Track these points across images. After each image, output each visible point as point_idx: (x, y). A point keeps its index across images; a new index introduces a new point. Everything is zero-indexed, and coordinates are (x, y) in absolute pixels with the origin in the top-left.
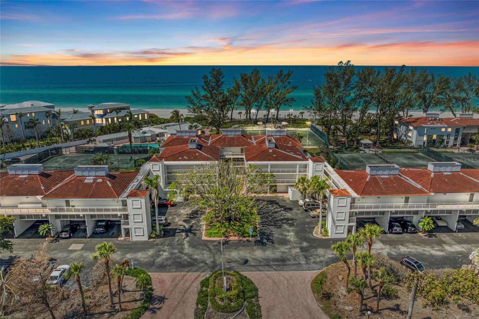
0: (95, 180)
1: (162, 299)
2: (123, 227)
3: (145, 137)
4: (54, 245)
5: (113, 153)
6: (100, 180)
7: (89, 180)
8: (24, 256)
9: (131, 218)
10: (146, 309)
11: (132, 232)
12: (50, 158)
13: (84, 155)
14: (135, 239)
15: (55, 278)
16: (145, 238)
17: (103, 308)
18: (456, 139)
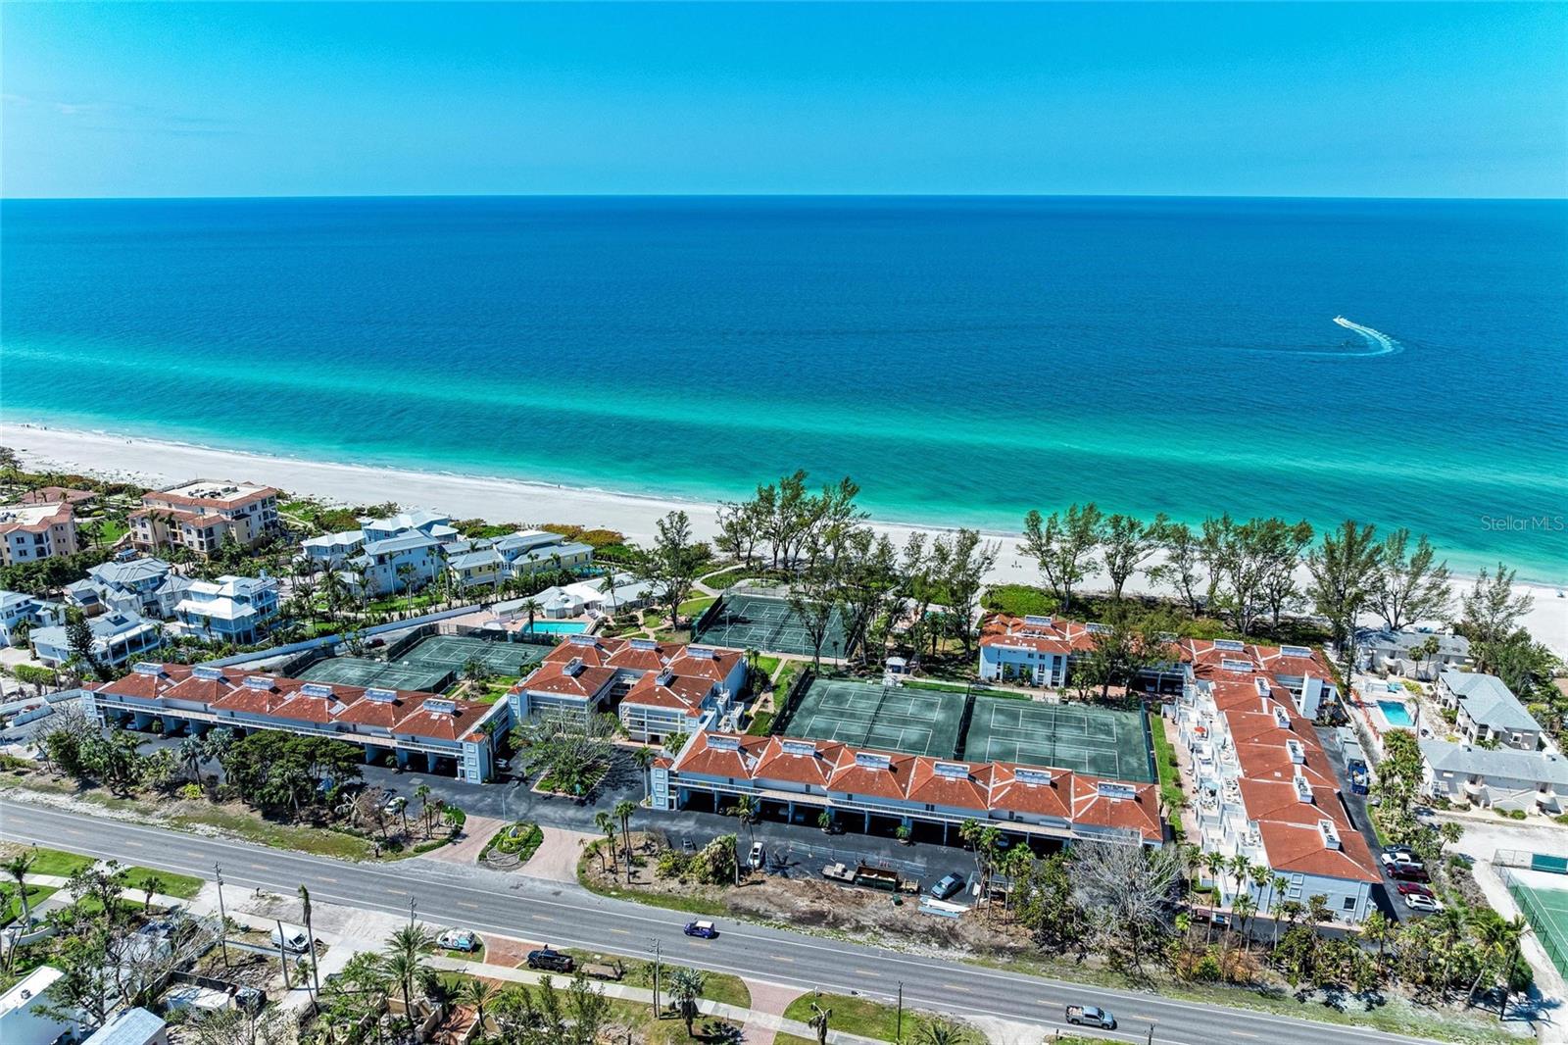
0: (441, 716)
1: (465, 836)
2: (459, 768)
3: (564, 610)
4: (398, 776)
5: (506, 640)
6: (444, 718)
7: (435, 716)
8: (373, 783)
9: (466, 760)
10: (450, 841)
11: (467, 774)
12: (422, 641)
13: (468, 639)
14: (469, 781)
15: (391, 807)
16: (479, 782)
17: (421, 836)
18: (1056, 673)
